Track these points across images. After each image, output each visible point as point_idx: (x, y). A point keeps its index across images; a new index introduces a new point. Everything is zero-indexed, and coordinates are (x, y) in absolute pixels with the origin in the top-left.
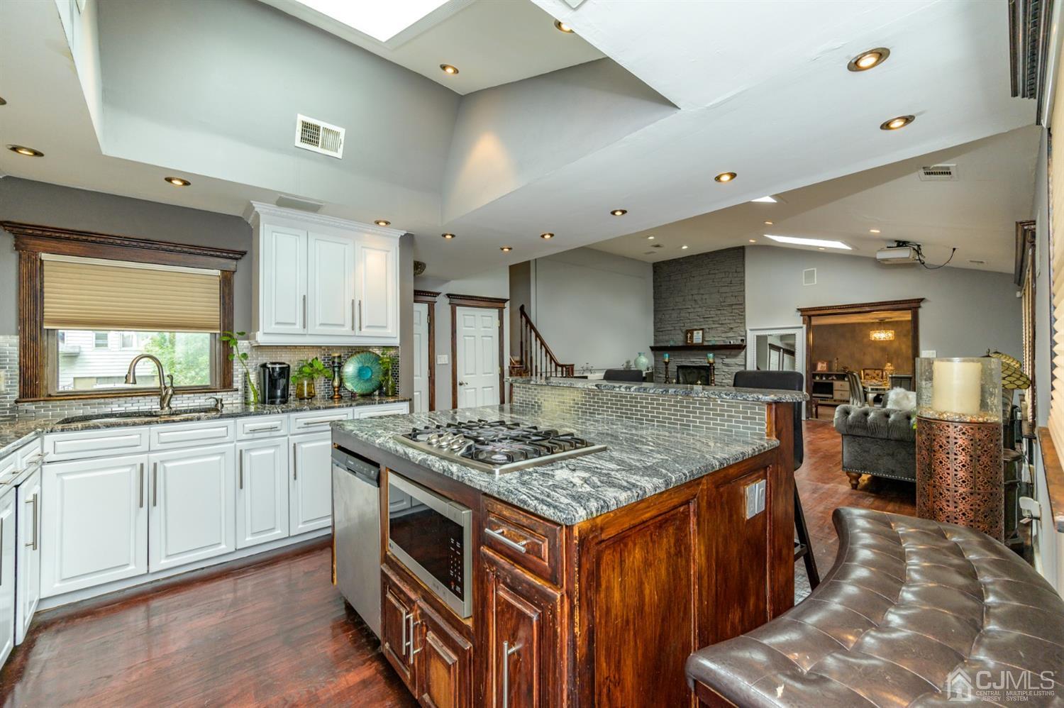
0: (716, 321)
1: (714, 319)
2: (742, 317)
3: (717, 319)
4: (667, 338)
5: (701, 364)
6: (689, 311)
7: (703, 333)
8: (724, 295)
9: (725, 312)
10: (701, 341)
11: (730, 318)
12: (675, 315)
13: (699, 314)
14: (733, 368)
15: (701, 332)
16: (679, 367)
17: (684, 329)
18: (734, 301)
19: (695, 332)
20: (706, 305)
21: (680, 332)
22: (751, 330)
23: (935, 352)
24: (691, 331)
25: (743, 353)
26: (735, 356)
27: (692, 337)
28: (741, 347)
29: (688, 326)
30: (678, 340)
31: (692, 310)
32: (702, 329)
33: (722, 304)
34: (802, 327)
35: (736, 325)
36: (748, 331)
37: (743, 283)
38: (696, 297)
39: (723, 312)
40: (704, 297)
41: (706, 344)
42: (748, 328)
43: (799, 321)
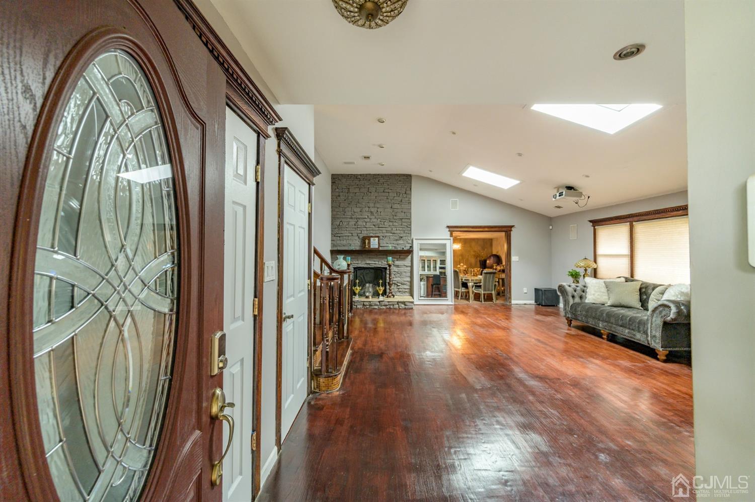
0: (388, 231)
1: (387, 229)
2: (409, 229)
3: (389, 229)
4: (344, 242)
5: (376, 266)
6: (366, 220)
7: (379, 240)
8: (396, 210)
9: (397, 224)
10: (377, 247)
11: (401, 229)
12: (352, 222)
13: (374, 223)
14: (402, 268)
15: (377, 239)
16: (354, 268)
17: (361, 236)
18: (402, 215)
19: (372, 239)
20: (381, 217)
21: (357, 238)
22: (416, 239)
23: (518, 257)
24: (369, 238)
25: (409, 257)
26: (404, 259)
27: (369, 243)
28: (410, 252)
29: (365, 234)
30: (356, 245)
31: (369, 220)
32: (378, 237)
33: (395, 217)
34: (450, 239)
35: (405, 235)
36: (414, 241)
37: (410, 203)
38: (372, 210)
39: (394, 224)
40: (379, 210)
41: (381, 249)
42: (414, 236)
43: (447, 234)
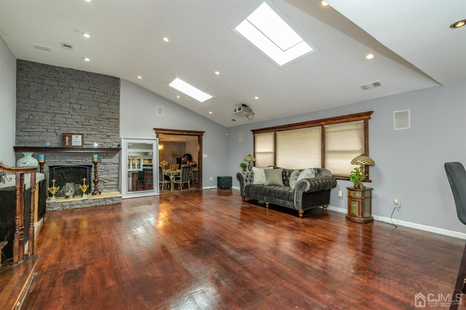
0: (94, 129)
1: (92, 127)
2: (117, 129)
3: (96, 127)
4: (36, 138)
5: (78, 164)
6: (66, 116)
7: (82, 138)
8: (103, 110)
9: (103, 123)
10: (80, 144)
11: (108, 128)
12: (47, 117)
13: (77, 120)
14: (109, 166)
15: (80, 137)
16: (50, 167)
17: (60, 132)
18: (110, 115)
19: (74, 137)
20: (84, 114)
21: (54, 134)
22: (124, 138)
23: (207, 155)
24: (70, 135)
25: (117, 155)
26: (111, 157)
27: (70, 140)
28: (118, 150)
29: (65, 130)
30: (52, 141)
31: (70, 116)
32: (82, 134)
33: (101, 116)
34: (156, 140)
35: (112, 134)
36: (122, 140)
37: (118, 104)
38: (75, 106)
39: (101, 122)
40: (83, 107)
41: (85, 147)
42: (122, 135)
43: (153, 135)
